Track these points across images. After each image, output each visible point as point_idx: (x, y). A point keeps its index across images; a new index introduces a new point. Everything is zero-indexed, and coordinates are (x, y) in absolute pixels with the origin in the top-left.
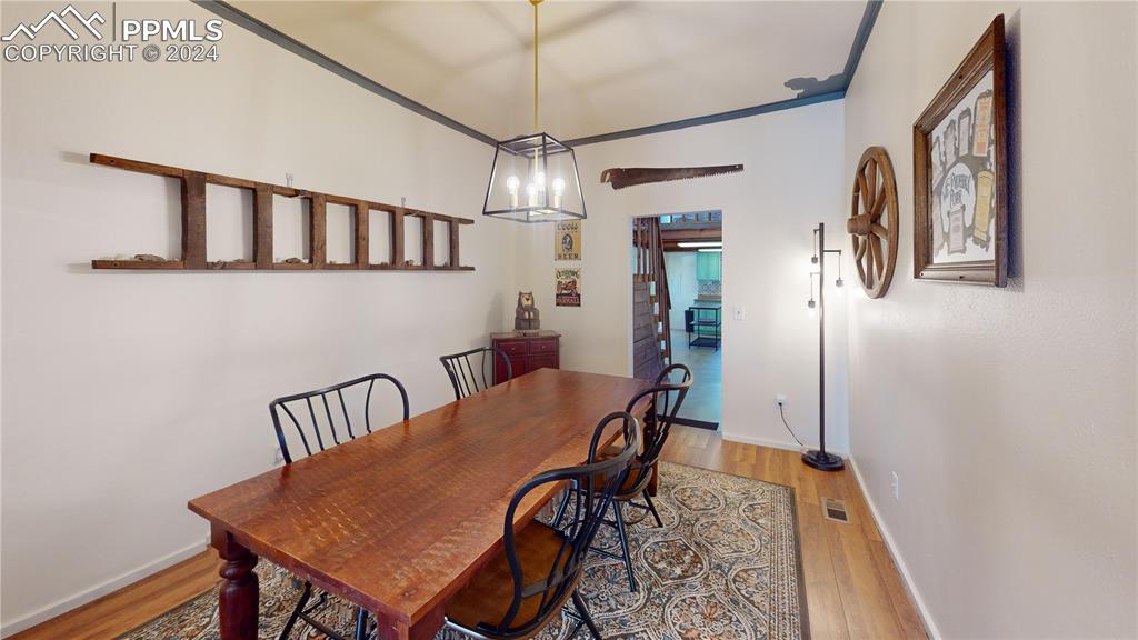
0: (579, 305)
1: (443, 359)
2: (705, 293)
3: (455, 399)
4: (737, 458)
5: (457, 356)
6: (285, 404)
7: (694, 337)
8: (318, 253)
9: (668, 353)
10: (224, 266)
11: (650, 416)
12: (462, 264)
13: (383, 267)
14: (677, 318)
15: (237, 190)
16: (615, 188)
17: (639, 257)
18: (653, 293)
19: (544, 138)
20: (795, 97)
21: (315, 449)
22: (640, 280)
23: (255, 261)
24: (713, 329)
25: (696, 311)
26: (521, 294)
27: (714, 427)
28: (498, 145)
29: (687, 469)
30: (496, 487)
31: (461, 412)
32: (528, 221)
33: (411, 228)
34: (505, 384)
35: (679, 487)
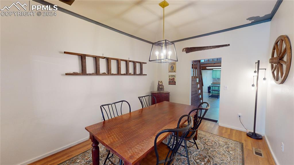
0: (175, 85)
1: (139, 98)
2: (215, 82)
3: (142, 108)
4: (224, 132)
5: (142, 97)
6: (103, 106)
7: (211, 94)
8: (109, 71)
9: (202, 98)
10: (90, 74)
11: (196, 117)
12: (143, 74)
13: (124, 74)
14: (205, 89)
15: (92, 58)
16: (187, 53)
17: (194, 71)
18: (198, 81)
19: (166, 41)
20: (251, 23)
21: (110, 118)
22: (194, 78)
23: (96, 73)
24: (217, 92)
25: (211, 87)
26: (159, 81)
27: (216, 121)
28: (153, 44)
29: (207, 133)
30: (152, 132)
31: (143, 111)
32: (161, 63)
33: (131, 65)
34: (155, 105)
35: (204, 138)
